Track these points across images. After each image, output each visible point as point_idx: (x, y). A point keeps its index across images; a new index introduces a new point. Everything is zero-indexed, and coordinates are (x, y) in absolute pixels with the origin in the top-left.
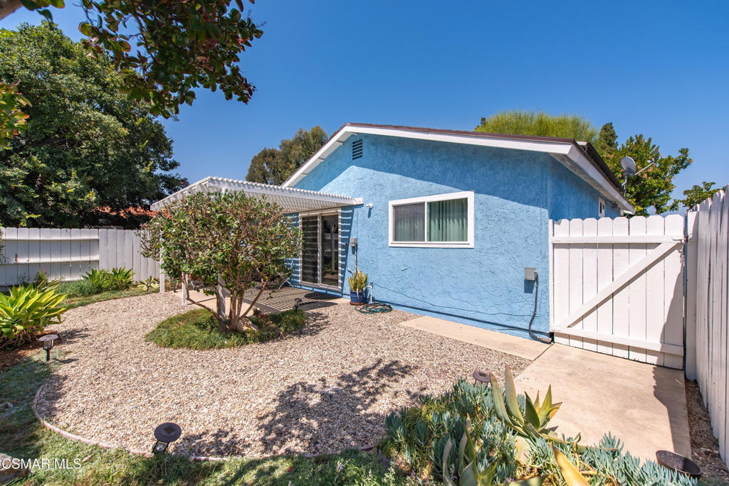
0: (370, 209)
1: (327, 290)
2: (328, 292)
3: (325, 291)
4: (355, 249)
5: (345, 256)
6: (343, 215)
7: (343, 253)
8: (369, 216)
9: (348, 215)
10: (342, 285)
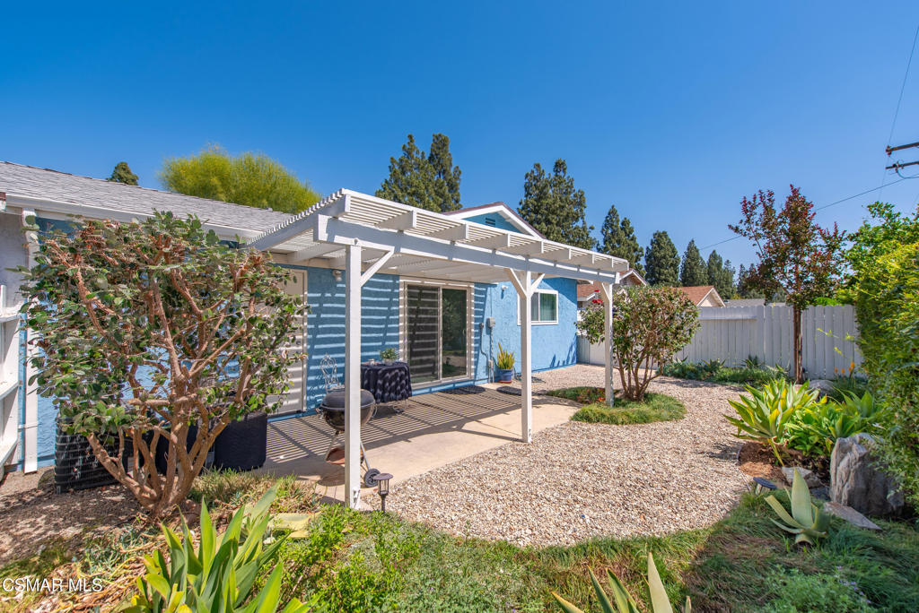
0: (503, 291)
1: (454, 383)
2: (456, 385)
3: (452, 386)
4: (489, 329)
5: (478, 338)
6: (476, 292)
7: (476, 334)
8: (502, 297)
9: (481, 292)
10: (476, 371)
